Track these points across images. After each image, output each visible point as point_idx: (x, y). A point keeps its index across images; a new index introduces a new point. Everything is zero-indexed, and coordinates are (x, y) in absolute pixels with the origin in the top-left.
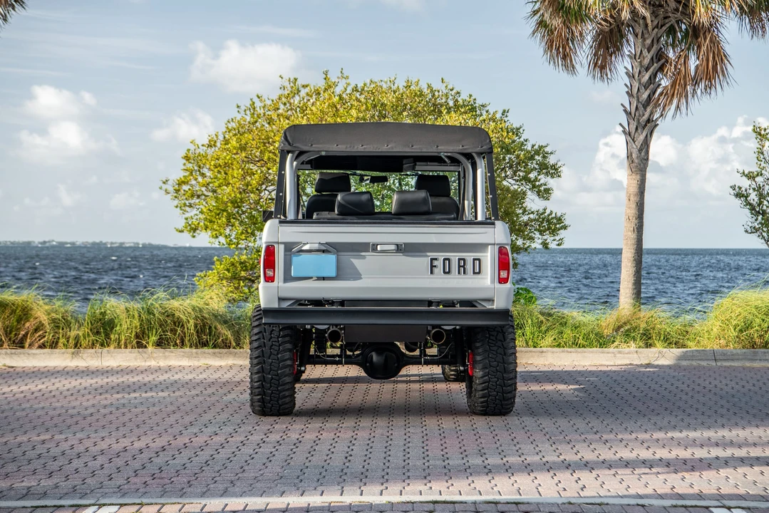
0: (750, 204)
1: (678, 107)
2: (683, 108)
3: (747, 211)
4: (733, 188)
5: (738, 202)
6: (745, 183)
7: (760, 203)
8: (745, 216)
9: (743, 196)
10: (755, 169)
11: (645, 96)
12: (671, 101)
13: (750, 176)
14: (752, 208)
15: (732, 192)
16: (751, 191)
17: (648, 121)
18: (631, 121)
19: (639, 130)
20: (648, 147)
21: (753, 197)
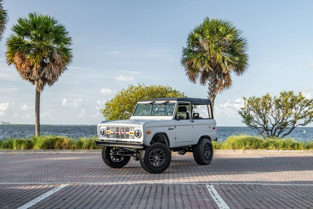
0: (243, 115)
1: (220, 92)
2: (221, 92)
3: (242, 117)
4: (239, 112)
5: (240, 115)
6: (241, 110)
7: (245, 115)
8: (242, 118)
9: (241, 113)
10: (244, 107)
11: (213, 89)
12: (218, 90)
13: (243, 109)
14: (243, 116)
15: (238, 112)
16: (243, 112)
17: (214, 95)
18: (210, 95)
19: (211, 97)
20: (214, 101)
21: (243, 114)
